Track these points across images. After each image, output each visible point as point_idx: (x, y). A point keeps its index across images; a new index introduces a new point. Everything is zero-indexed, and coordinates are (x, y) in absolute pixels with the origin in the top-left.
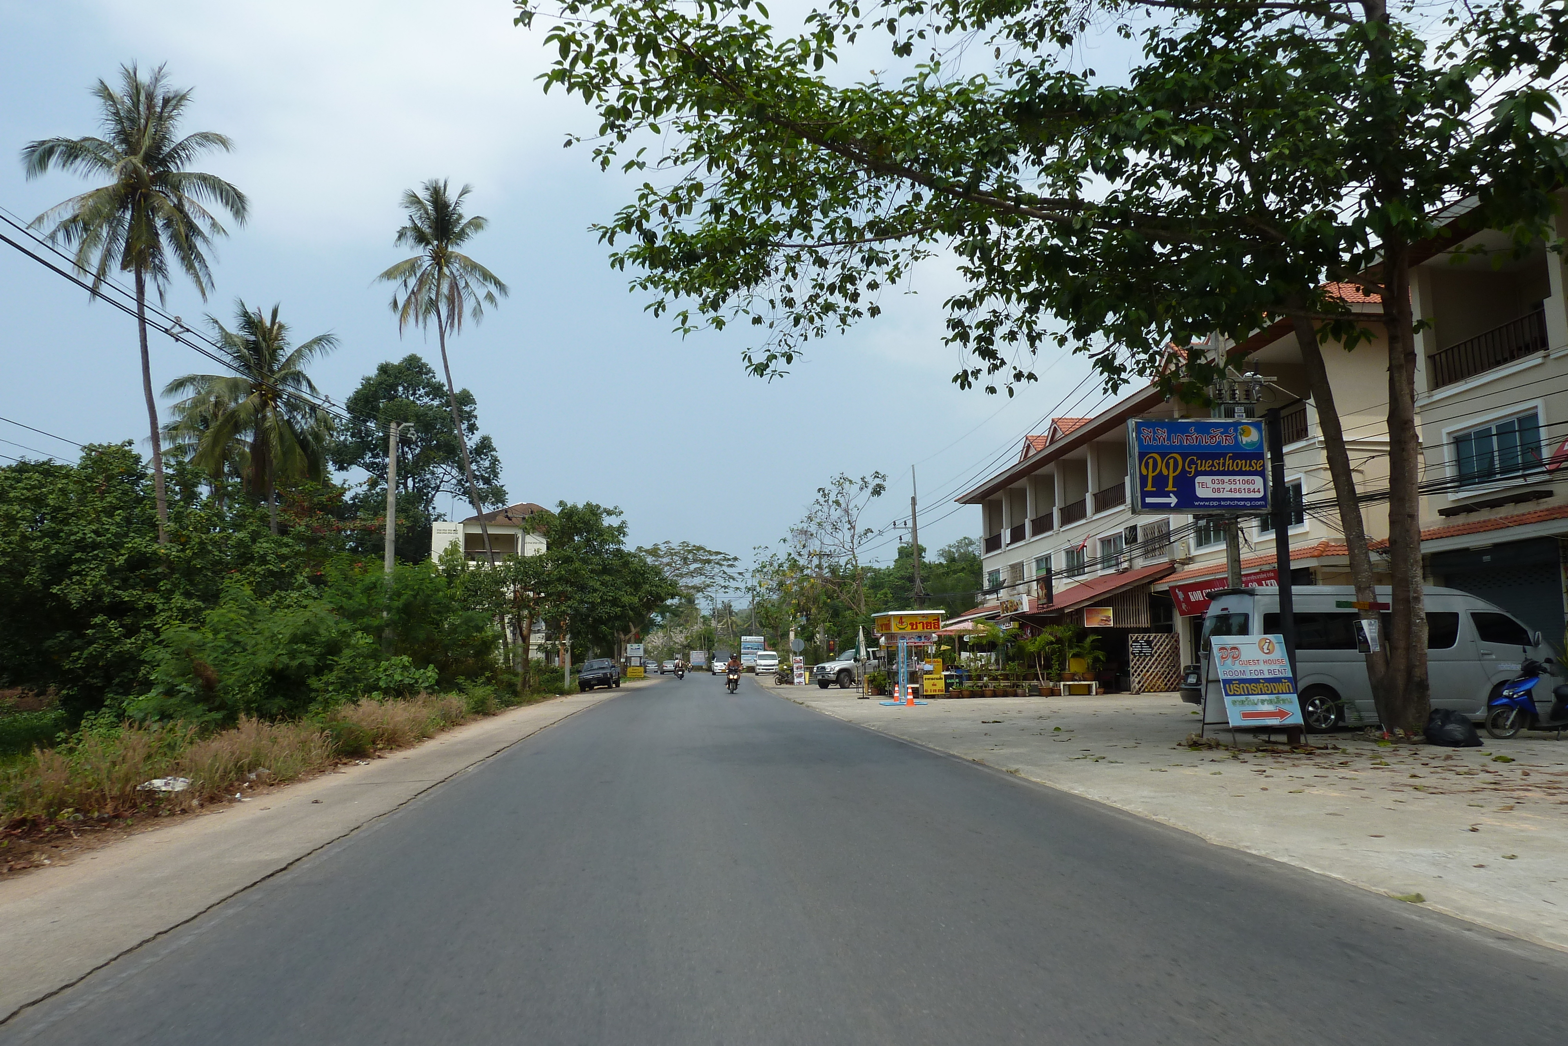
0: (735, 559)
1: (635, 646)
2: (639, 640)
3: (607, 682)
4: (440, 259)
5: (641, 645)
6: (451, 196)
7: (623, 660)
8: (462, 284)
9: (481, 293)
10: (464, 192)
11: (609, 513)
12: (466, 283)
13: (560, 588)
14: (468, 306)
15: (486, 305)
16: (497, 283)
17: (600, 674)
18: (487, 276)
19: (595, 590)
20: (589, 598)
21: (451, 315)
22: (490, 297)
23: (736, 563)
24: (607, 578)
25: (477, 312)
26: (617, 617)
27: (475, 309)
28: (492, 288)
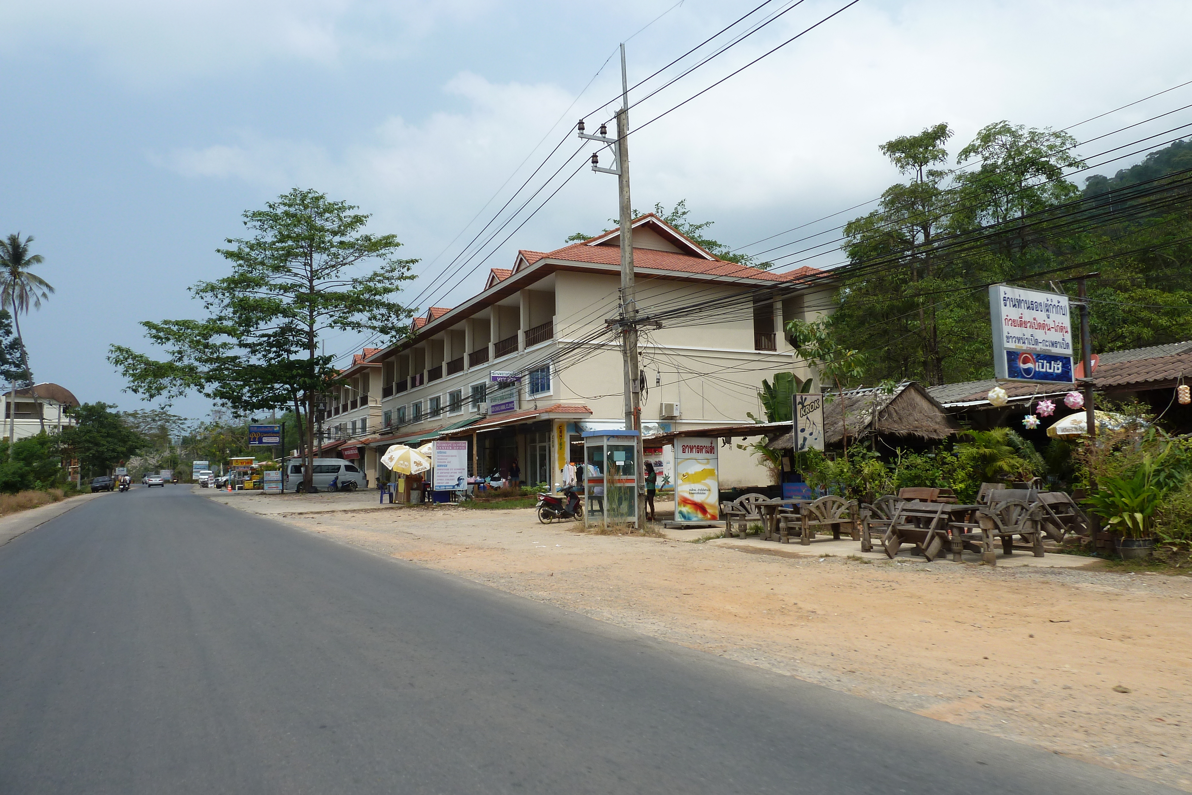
0: (186, 419)
1: (121, 469)
2: (123, 466)
3: (106, 488)
4: (15, 274)
5: (125, 469)
6: (22, 240)
7: (113, 477)
8: (28, 288)
9: (39, 293)
10: (29, 240)
11: (110, 407)
12: (31, 288)
13: (86, 445)
14: (32, 301)
15: (42, 300)
16: (47, 286)
17: (103, 484)
18: (41, 282)
19: (104, 445)
20: (100, 449)
21: (21, 303)
22: (44, 295)
23: (185, 422)
24: (109, 439)
25: (37, 304)
26: (114, 458)
27: (36, 302)
28: (45, 290)
